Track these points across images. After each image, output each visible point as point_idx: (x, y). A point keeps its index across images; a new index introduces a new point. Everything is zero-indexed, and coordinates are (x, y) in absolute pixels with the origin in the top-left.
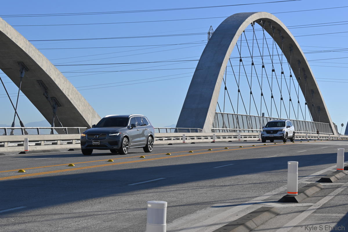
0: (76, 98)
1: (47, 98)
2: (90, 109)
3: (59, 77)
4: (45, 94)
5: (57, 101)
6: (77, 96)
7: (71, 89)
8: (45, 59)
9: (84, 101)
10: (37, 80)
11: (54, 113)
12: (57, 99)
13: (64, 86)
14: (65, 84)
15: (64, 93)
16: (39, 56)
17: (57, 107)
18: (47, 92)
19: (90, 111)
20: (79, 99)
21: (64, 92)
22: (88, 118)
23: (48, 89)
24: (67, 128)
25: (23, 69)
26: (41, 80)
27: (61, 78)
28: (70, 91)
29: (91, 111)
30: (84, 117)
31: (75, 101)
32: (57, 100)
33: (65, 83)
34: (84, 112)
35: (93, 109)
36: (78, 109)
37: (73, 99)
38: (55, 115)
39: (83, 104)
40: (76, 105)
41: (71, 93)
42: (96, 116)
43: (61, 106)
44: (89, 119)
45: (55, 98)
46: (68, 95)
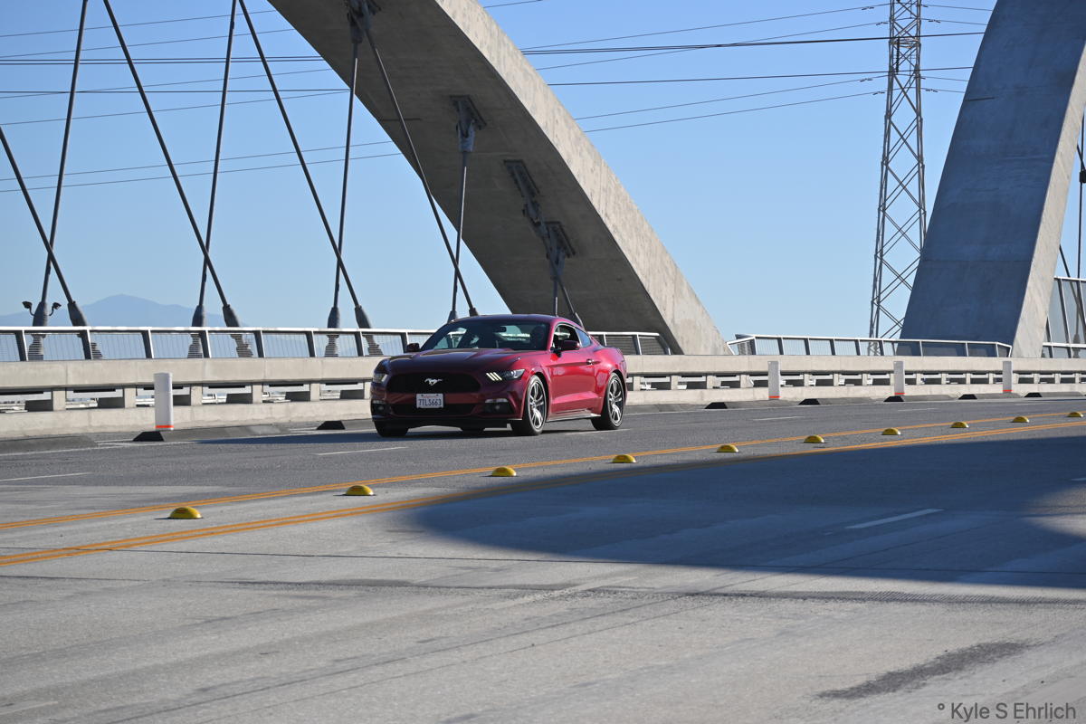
0: (628, 226)
1: (537, 225)
2: (668, 265)
3: (579, 148)
4: (531, 211)
5: (565, 235)
6: (629, 216)
7: (613, 191)
8: (542, 86)
9: (649, 234)
10: (505, 161)
11: (556, 278)
12: (565, 229)
13: (595, 182)
14: (597, 174)
15: (596, 207)
16: (526, 73)
17: (564, 257)
18: (535, 204)
19: (668, 274)
20: (636, 228)
21: (595, 203)
22: (664, 298)
23: (538, 192)
24: (604, 333)
25: (468, 122)
26: (521, 161)
27: (585, 153)
28: (612, 198)
29: (670, 272)
30: (652, 297)
31: (625, 238)
32: (562, 230)
33: (597, 168)
34: (651, 278)
35: (675, 265)
36: (634, 266)
37: (620, 228)
38: (559, 287)
39: (647, 245)
40: (629, 250)
41: (614, 208)
42: (685, 290)
43: (574, 253)
44: (666, 302)
45: (557, 226)
46: (606, 215)
